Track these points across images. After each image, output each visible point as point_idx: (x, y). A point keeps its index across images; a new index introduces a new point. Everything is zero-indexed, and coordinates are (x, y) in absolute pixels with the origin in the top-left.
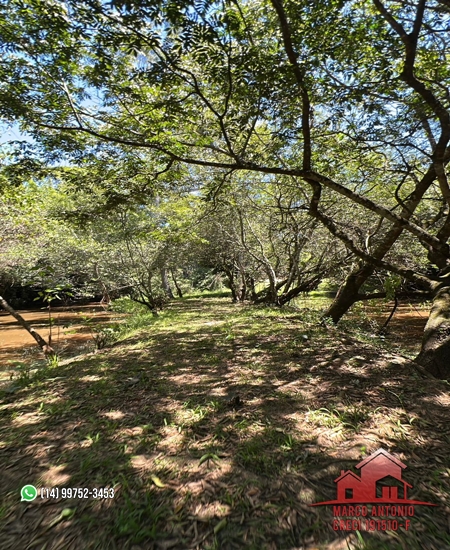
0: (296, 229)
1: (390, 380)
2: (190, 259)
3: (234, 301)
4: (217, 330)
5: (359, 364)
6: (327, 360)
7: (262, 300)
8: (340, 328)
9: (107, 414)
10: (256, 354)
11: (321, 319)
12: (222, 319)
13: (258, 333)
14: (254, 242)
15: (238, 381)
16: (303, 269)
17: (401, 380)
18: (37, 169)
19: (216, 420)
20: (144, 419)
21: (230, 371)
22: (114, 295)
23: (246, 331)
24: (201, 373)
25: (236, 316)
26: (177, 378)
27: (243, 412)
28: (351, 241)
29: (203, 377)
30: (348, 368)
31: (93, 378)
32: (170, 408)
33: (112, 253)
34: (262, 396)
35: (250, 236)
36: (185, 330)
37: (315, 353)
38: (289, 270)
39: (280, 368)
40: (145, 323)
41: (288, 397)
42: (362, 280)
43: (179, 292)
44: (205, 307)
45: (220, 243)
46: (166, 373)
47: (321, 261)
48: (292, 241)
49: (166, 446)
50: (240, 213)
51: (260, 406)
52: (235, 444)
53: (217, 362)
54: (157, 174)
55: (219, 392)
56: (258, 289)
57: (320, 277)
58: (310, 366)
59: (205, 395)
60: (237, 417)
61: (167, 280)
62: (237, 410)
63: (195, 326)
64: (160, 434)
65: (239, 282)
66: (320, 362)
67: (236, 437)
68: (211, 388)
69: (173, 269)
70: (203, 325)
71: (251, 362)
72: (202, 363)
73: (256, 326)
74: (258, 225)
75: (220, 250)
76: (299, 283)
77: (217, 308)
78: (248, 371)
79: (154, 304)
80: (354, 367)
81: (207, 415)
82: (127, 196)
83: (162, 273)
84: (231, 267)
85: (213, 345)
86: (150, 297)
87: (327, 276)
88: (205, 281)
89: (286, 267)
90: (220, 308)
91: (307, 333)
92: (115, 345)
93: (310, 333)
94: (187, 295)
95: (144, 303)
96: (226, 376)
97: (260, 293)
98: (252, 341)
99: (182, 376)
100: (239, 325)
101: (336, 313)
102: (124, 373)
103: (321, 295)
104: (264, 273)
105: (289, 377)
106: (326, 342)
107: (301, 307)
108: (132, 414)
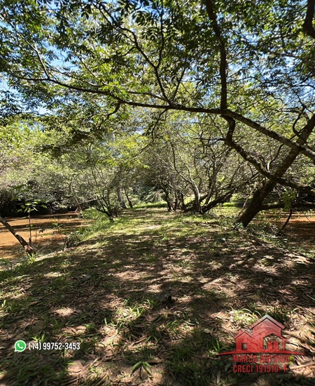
0: (214, 157)
1: (299, 279)
2: (137, 180)
3: (169, 210)
4: (156, 233)
5: (270, 263)
6: (243, 259)
7: (189, 210)
8: (249, 231)
9: (58, 311)
10: (186, 254)
11: (234, 224)
12: (160, 224)
13: (187, 235)
14: (184, 167)
15: (170, 278)
16: (219, 187)
17: (308, 279)
18: (19, 113)
19: (150, 319)
20: (88, 316)
21: (164, 269)
22: (84, 207)
23: (178, 234)
24: (142, 270)
25: (170, 222)
26: (121, 275)
27: (175, 310)
28: (259, 164)
29: (143, 274)
30: (261, 267)
31: (55, 275)
32: (113, 304)
33: (82, 176)
34: (191, 293)
35: (180, 163)
36: (132, 233)
37: (232, 253)
38: (209, 187)
39: (205, 266)
40: (104, 227)
41: (213, 295)
42: (265, 195)
43: (130, 204)
44: (148, 215)
45: (158, 169)
46: (114, 270)
47: (232, 180)
48: (211, 167)
49: (103, 349)
50: (172, 146)
51: (190, 304)
52: (167, 347)
53: (155, 260)
54: (109, 115)
55: (155, 289)
56: (186, 202)
57: (232, 192)
58: (229, 265)
59: (143, 291)
60: (169, 315)
61: (121, 195)
62: (169, 308)
63: (140, 229)
64: (100, 334)
65: (172, 197)
66: (237, 261)
67: (168, 338)
68: (148, 285)
69: (125, 187)
70: (145, 228)
71: (181, 260)
72: (143, 260)
73: (185, 229)
74: (186, 156)
75: (158, 174)
76: (216, 197)
77: (157, 215)
78: (179, 270)
79: (112, 213)
80: (266, 266)
81: (143, 313)
82: (88, 133)
83: (118, 191)
84: (167, 186)
85: (152, 245)
86: (108, 208)
87: (236, 192)
88: (149, 196)
89: (207, 185)
90: (159, 215)
91: (224, 235)
92: (79, 245)
93: (226, 236)
94: (136, 206)
95: (105, 212)
96: (162, 273)
97: (188, 205)
98: (183, 242)
99: (125, 273)
100: (173, 228)
101: (245, 219)
102: (80, 270)
103: (232, 206)
104: (191, 190)
105: (213, 275)
106: (240, 242)
107: (218, 215)
108: (79, 311)
